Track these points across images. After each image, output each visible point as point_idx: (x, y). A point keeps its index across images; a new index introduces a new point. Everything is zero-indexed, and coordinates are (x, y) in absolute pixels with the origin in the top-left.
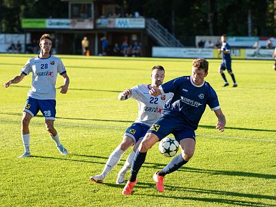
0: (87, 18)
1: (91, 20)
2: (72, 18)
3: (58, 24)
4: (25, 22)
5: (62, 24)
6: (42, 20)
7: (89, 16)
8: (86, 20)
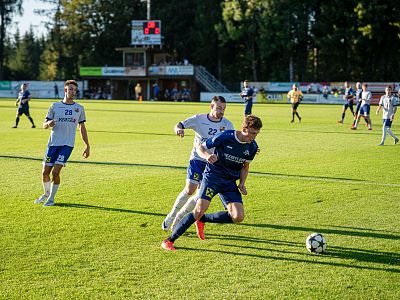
0: (140, 66)
1: (143, 68)
2: (126, 66)
3: (113, 71)
4: (82, 70)
5: (117, 72)
6: (98, 68)
8: (139, 68)
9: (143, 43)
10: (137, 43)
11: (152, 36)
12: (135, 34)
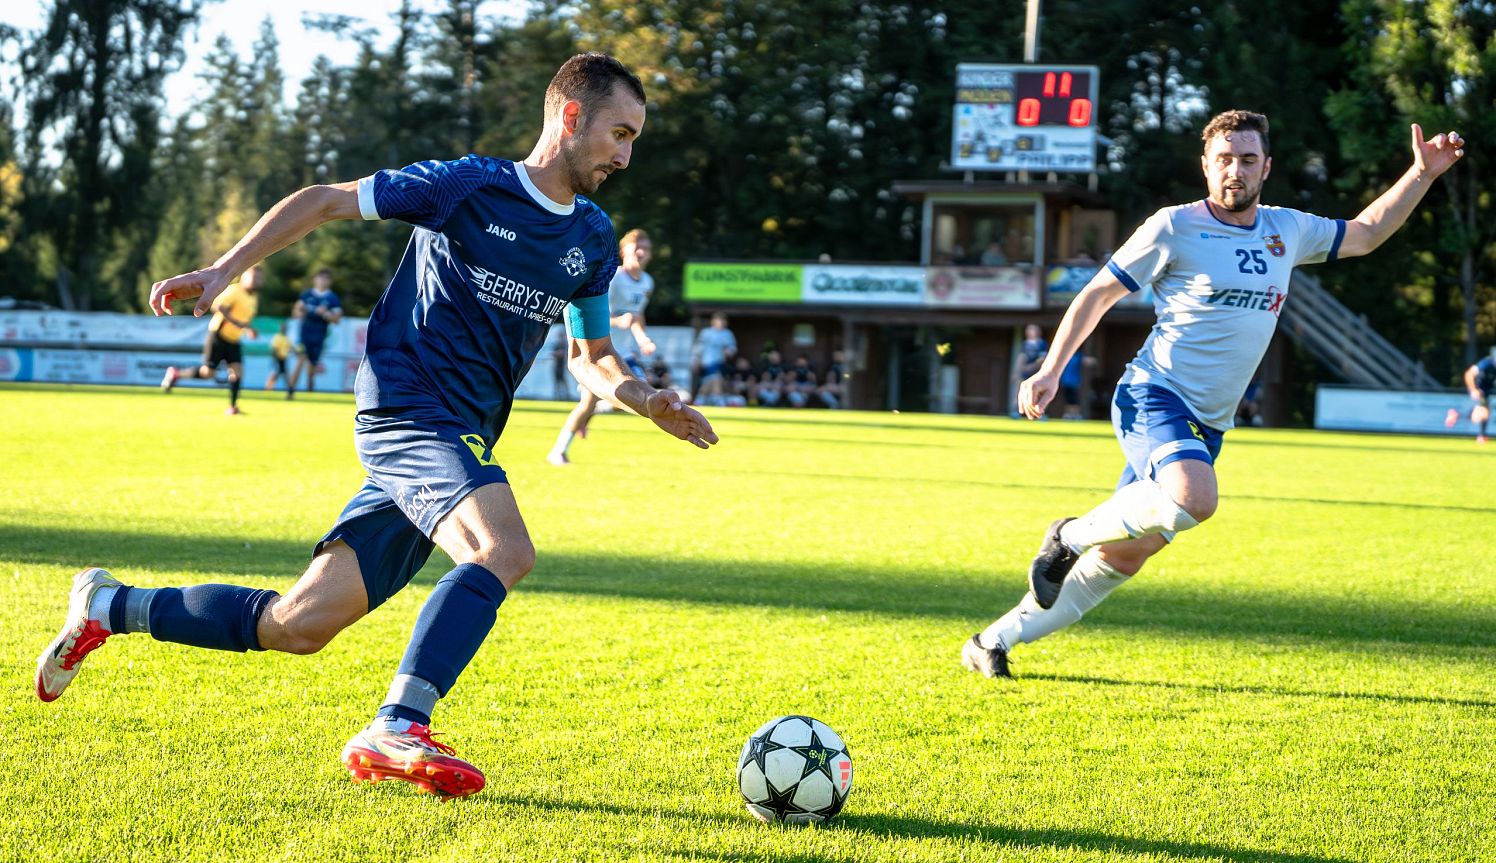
0: (1010, 262)
1: (1027, 273)
2: (933, 263)
3: (860, 286)
4: (697, 277)
5: (880, 286)
6: (784, 269)
7: (1016, 257)
8: (1007, 275)
9: (1008, 163)
10: (979, 162)
11: (1053, 135)
12: (968, 122)
